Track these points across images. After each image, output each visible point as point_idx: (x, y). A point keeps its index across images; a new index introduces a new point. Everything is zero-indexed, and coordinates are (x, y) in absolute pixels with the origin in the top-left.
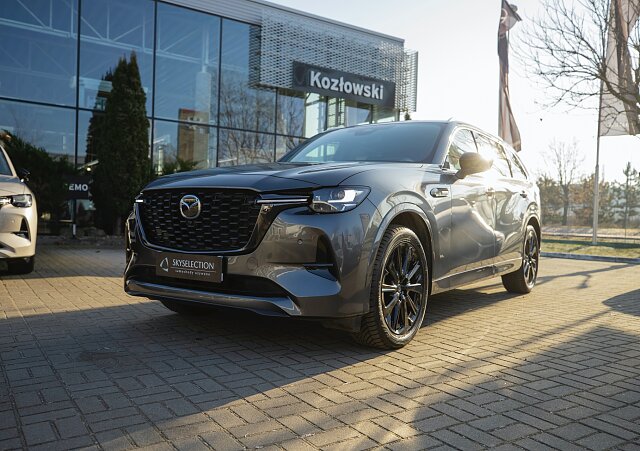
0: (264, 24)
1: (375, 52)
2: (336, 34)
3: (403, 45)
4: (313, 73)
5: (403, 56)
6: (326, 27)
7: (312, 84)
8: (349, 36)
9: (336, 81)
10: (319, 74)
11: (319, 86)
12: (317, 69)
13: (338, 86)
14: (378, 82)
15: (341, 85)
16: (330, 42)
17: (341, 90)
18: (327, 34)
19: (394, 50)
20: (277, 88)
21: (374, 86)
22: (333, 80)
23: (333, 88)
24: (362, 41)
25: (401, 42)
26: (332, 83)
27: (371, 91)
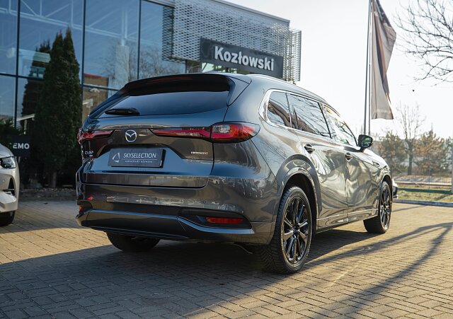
0: (177, 5)
1: (267, 31)
2: (235, 15)
3: (288, 25)
4: (217, 48)
5: (290, 34)
6: (227, 9)
7: (216, 57)
8: (246, 16)
9: (236, 55)
10: (221, 49)
11: (222, 59)
12: (221, 44)
13: (237, 59)
14: (270, 56)
15: (240, 58)
16: (230, 22)
17: (240, 63)
18: (228, 15)
19: (281, 29)
20: (186, 60)
21: (266, 59)
22: (233, 54)
23: (233, 61)
24: (256, 21)
25: (287, 23)
26: (232, 57)
27: (264, 63)
